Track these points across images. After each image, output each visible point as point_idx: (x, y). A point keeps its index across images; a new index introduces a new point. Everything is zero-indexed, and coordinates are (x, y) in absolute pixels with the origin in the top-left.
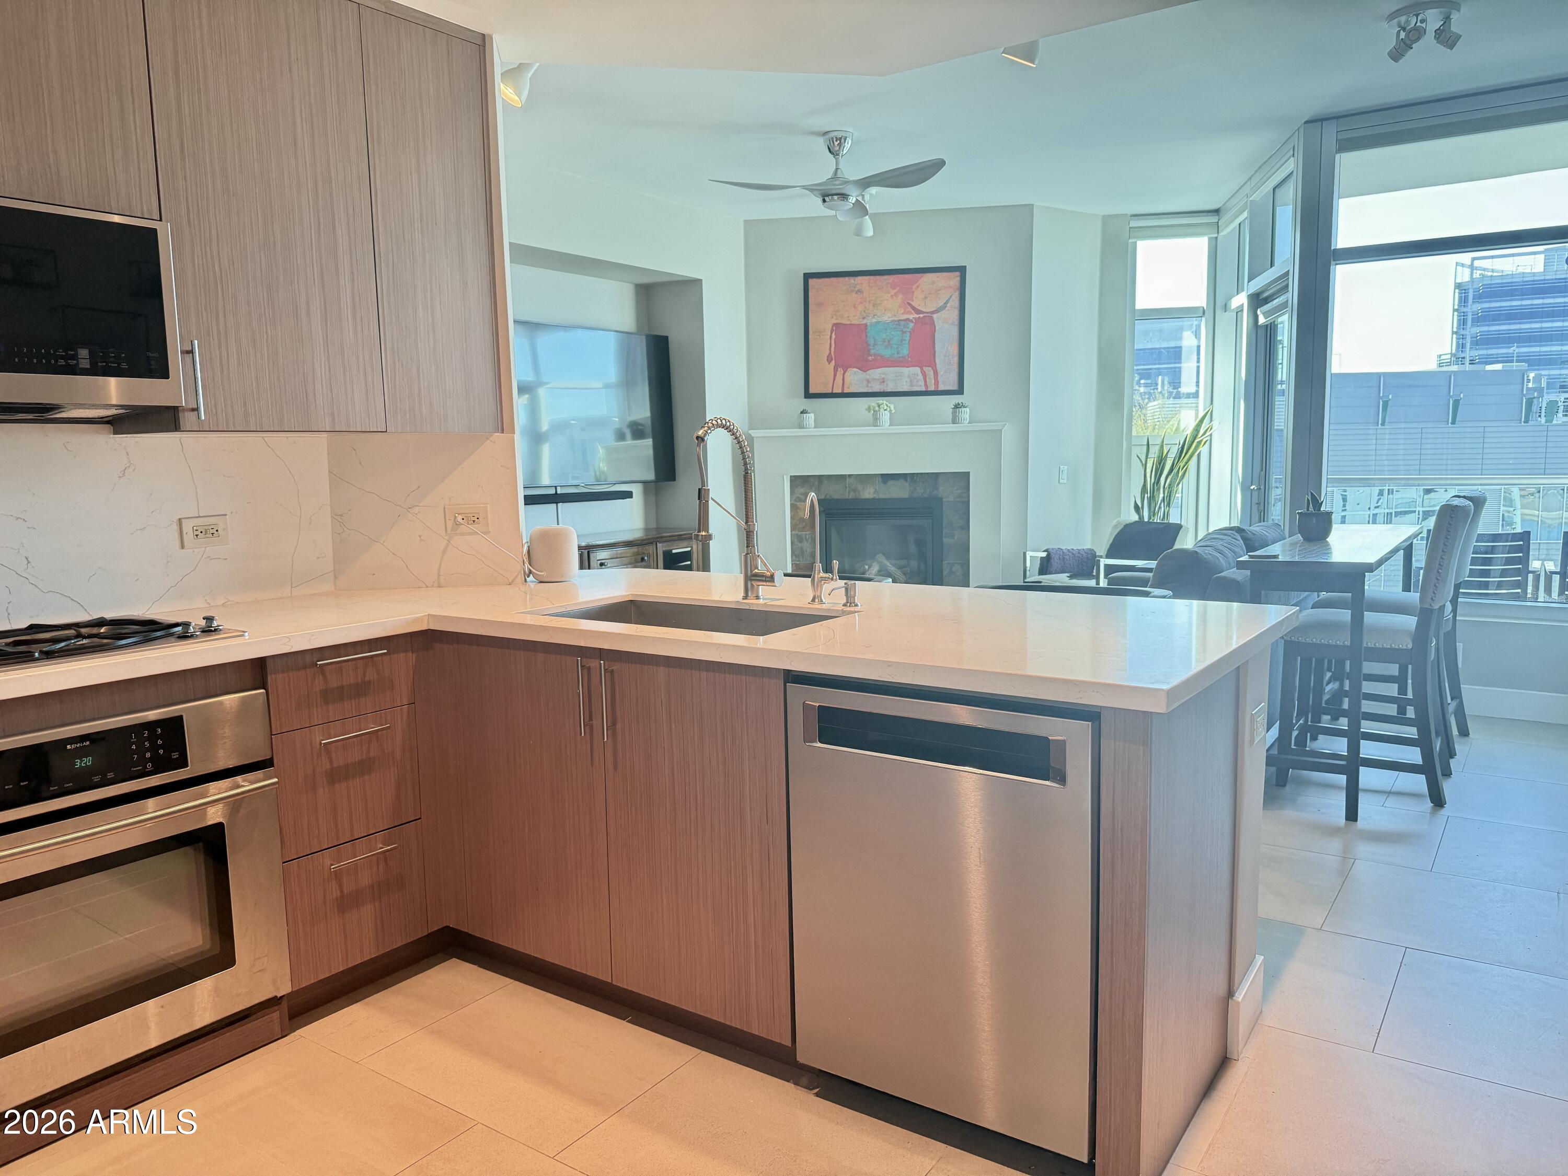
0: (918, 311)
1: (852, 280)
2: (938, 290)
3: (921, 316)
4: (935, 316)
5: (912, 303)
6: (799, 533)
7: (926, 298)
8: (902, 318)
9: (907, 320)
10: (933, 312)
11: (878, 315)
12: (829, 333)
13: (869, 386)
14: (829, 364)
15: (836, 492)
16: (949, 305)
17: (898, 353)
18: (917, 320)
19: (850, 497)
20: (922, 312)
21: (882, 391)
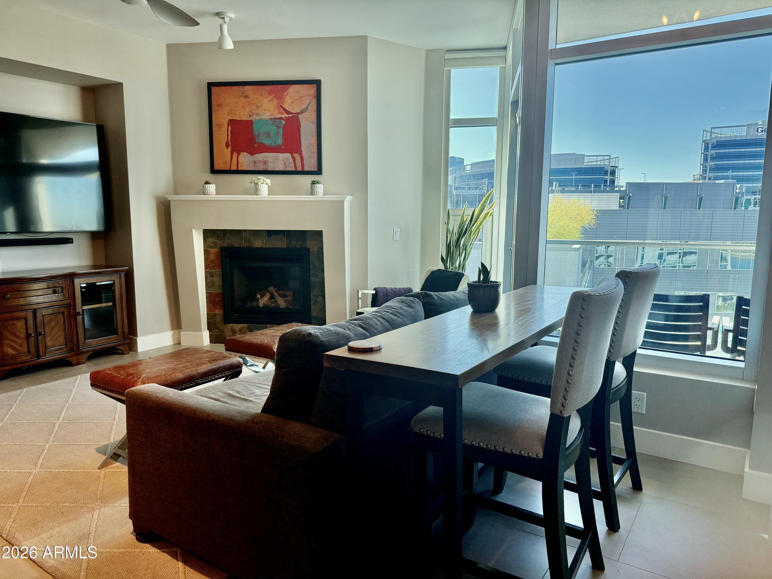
0: (288, 112)
1: (241, 88)
2: (301, 97)
3: (290, 115)
4: (300, 116)
5: (284, 106)
6: (211, 271)
7: (293, 102)
8: (277, 117)
9: (280, 118)
10: (299, 113)
11: (260, 114)
12: (227, 126)
13: (256, 165)
14: (227, 149)
15: (235, 242)
16: (309, 108)
17: (275, 143)
18: (288, 119)
19: (245, 246)
20: (290, 113)
21: (265, 170)
